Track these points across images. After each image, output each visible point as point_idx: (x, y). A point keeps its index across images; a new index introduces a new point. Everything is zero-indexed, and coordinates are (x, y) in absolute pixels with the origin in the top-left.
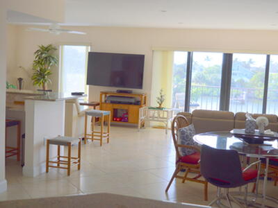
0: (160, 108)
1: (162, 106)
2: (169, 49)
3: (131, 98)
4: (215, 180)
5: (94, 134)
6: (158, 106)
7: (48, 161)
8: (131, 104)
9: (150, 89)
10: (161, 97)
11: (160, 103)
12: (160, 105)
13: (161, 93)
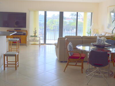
0: (35, 36)
1: (36, 35)
2: (37, 10)
3: (21, 32)
4: (97, 64)
5: (12, 49)
6: (34, 35)
7: (5, 65)
8: (21, 35)
9: (29, 28)
10: (36, 31)
11: (35, 33)
12: (35, 34)
13: (35, 30)
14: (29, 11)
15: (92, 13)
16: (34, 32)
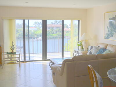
10: (13, 46)
11: (13, 49)
12: (13, 51)
13: (12, 44)
14: (3, 20)
15: (79, 21)
16: (11, 47)
